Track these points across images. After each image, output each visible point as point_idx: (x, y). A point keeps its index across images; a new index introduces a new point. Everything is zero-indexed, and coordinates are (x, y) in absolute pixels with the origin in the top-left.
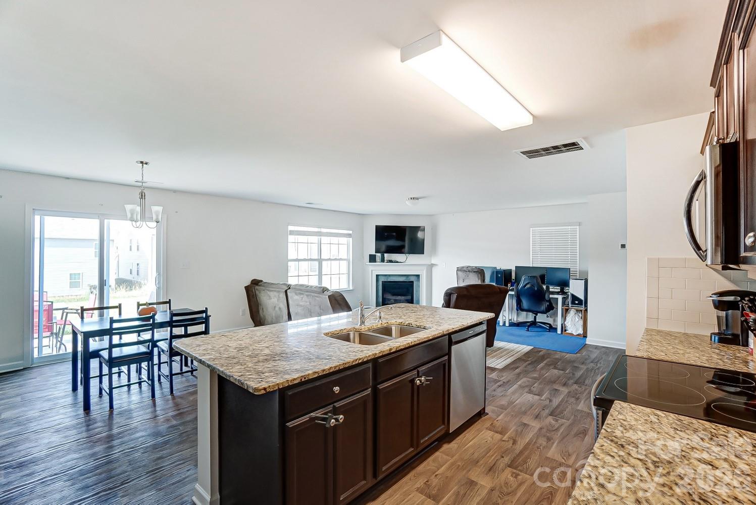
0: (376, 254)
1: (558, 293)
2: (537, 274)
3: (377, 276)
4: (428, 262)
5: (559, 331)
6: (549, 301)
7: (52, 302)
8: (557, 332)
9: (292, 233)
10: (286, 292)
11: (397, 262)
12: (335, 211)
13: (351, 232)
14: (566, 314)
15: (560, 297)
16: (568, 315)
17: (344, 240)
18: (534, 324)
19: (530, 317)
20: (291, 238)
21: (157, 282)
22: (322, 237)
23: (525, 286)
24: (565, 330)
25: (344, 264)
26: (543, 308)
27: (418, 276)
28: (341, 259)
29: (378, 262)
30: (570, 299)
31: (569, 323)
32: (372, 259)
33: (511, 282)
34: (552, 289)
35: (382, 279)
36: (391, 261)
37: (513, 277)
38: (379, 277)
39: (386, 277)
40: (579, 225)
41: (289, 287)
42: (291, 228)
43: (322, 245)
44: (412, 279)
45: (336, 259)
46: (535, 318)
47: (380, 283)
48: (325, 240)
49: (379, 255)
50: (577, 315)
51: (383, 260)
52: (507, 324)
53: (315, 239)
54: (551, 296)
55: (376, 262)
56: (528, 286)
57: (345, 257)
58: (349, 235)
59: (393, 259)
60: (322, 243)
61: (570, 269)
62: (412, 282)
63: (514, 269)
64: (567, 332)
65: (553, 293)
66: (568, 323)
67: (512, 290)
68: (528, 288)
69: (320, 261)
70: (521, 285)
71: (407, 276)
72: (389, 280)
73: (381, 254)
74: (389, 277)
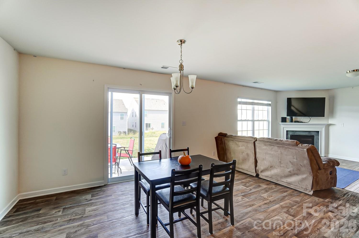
0: (287, 117)
3: (287, 131)
4: (327, 123)
7: (116, 145)
9: (240, 103)
10: (254, 143)
11: (302, 122)
12: (262, 89)
13: (270, 103)
17: (266, 108)
21: (169, 134)
22: (255, 106)
25: (266, 123)
27: (318, 132)
28: (264, 120)
29: (288, 122)
32: (284, 120)
35: (290, 134)
36: (297, 122)
38: (289, 132)
39: (293, 132)
41: (256, 140)
42: (239, 100)
43: (255, 111)
44: (313, 134)
47: (289, 136)
48: (256, 107)
49: (289, 117)
51: (292, 121)
53: (250, 107)
55: (286, 122)
57: (266, 119)
58: (269, 105)
59: (299, 121)
60: (255, 109)
62: (313, 136)
69: (253, 121)
71: (309, 132)
72: (295, 134)
73: (291, 117)
74: (296, 132)
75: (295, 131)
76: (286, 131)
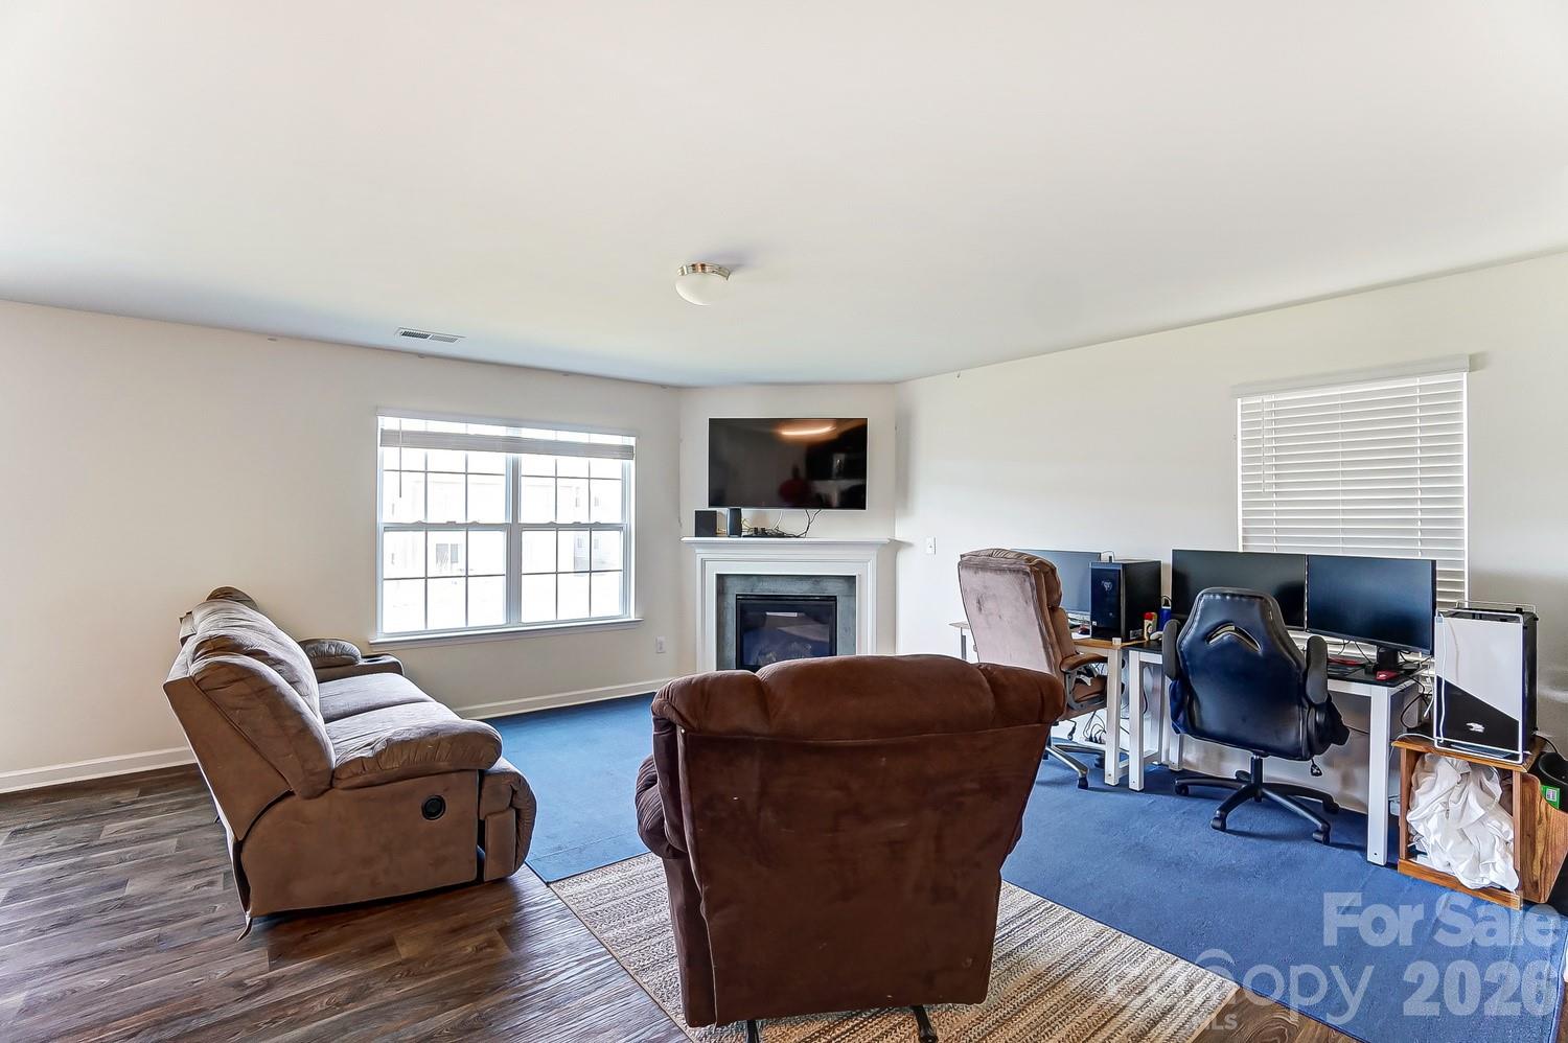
0: (717, 509)
1: (1368, 673)
2: (1268, 582)
3: (721, 578)
4: (880, 535)
5: (1377, 851)
6: (1328, 707)
8: (1363, 850)
9: (391, 438)
11: (782, 535)
12: (567, 374)
13: (631, 441)
14: (1412, 770)
15: (1380, 697)
16: (1426, 781)
17: (612, 467)
18: (1250, 790)
19: (1234, 764)
20: (388, 456)
22: (524, 457)
23: (1207, 637)
24: (1412, 853)
25: (615, 538)
26: (1298, 731)
27: (851, 580)
29: (723, 535)
30: (1435, 711)
31: (1433, 824)
32: (705, 525)
33: (1159, 611)
34: (1338, 647)
35: (735, 590)
36: (763, 533)
37: (1167, 592)
38: (729, 582)
39: (750, 583)
40: (1472, 369)
42: (388, 423)
43: (522, 479)
44: (831, 589)
45: (577, 526)
46: (1257, 766)
47: (731, 602)
48: (530, 463)
49: (724, 512)
50: (1472, 787)
51: (736, 530)
52: (1135, 781)
53: (498, 461)
54: (1334, 686)
55: (715, 534)
56: (1224, 635)
57: (616, 519)
58: (626, 452)
59: (770, 527)
60: (522, 472)
61: (1434, 563)
62: (834, 599)
63: (1167, 560)
64: (1420, 860)
65: (1344, 669)
66: (1427, 819)
67: (1155, 647)
68: (1223, 648)
69: (513, 530)
70: (1192, 630)
71: (816, 579)
72: (757, 592)
73: (731, 510)
74: (759, 581)
75: (755, 578)
76: (718, 575)
